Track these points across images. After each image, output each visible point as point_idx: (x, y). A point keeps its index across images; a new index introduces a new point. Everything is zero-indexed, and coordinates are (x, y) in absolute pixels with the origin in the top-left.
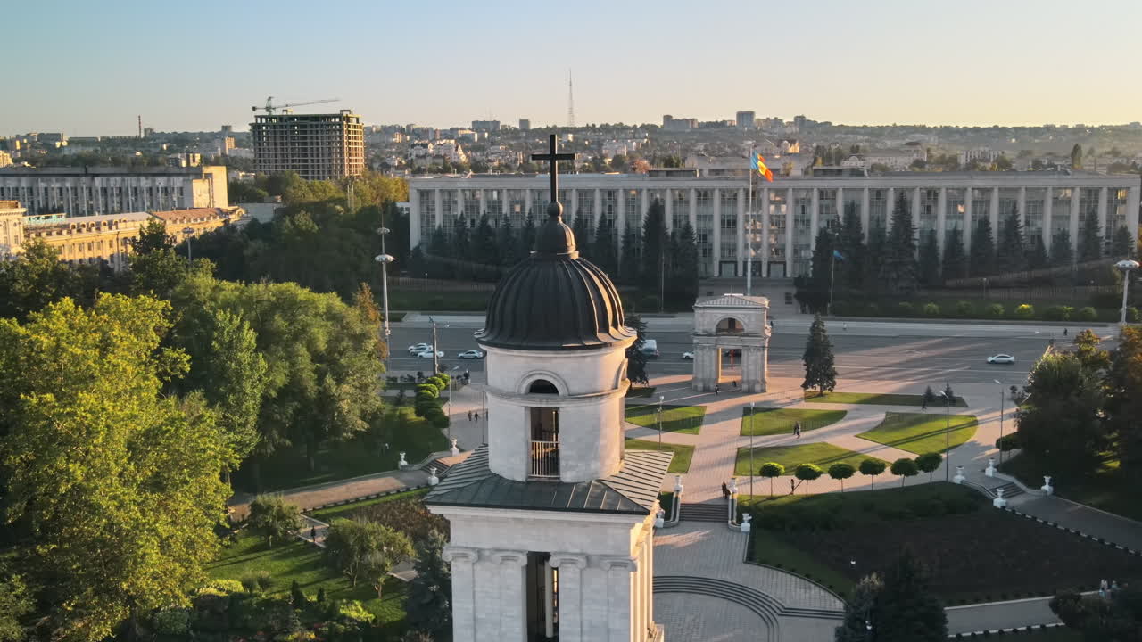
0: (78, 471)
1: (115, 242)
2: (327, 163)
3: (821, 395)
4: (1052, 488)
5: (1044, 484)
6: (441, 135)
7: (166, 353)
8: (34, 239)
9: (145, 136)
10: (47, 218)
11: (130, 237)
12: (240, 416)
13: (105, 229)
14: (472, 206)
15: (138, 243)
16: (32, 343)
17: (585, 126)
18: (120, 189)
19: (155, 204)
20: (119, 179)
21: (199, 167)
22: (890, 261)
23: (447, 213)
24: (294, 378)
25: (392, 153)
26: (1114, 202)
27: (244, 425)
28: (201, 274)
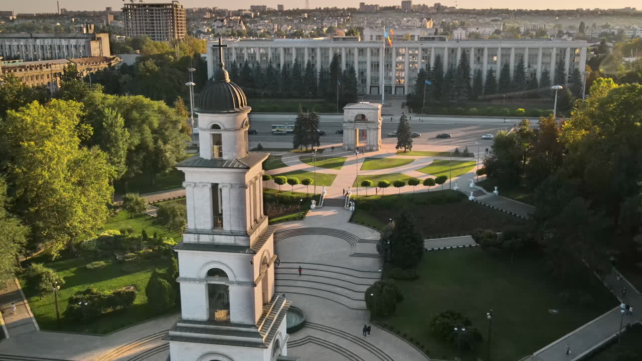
0: (46, 174)
1: (50, 75)
2: (165, 31)
3: (405, 152)
4: (498, 192)
5: (495, 190)
6: (232, 13)
7: (82, 126)
8: (7, 73)
9: (62, 13)
10: (13, 62)
11: (58, 72)
12: (118, 159)
13: (44, 68)
14: (240, 57)
15: (62, 76)
16: (23, 120)
17: (315, 8)
18: (51, 46)
19: (70, 54)
20: (50, 40)
21: (94, 34)
22: (454, 86)
23: (227, 60)
24: (143, 141)
25: (204, 24)
26: (573, 56)
27: (119, 163)
28: (97, 91)
